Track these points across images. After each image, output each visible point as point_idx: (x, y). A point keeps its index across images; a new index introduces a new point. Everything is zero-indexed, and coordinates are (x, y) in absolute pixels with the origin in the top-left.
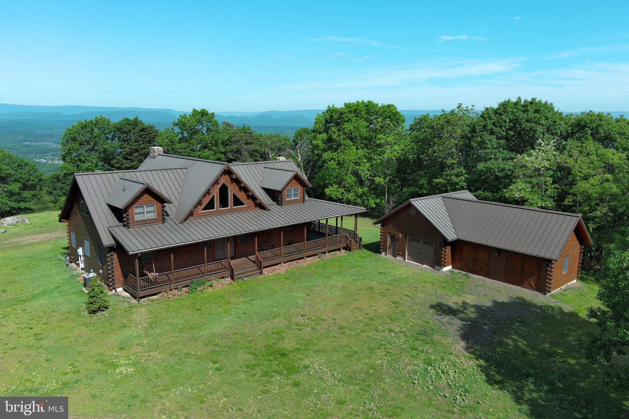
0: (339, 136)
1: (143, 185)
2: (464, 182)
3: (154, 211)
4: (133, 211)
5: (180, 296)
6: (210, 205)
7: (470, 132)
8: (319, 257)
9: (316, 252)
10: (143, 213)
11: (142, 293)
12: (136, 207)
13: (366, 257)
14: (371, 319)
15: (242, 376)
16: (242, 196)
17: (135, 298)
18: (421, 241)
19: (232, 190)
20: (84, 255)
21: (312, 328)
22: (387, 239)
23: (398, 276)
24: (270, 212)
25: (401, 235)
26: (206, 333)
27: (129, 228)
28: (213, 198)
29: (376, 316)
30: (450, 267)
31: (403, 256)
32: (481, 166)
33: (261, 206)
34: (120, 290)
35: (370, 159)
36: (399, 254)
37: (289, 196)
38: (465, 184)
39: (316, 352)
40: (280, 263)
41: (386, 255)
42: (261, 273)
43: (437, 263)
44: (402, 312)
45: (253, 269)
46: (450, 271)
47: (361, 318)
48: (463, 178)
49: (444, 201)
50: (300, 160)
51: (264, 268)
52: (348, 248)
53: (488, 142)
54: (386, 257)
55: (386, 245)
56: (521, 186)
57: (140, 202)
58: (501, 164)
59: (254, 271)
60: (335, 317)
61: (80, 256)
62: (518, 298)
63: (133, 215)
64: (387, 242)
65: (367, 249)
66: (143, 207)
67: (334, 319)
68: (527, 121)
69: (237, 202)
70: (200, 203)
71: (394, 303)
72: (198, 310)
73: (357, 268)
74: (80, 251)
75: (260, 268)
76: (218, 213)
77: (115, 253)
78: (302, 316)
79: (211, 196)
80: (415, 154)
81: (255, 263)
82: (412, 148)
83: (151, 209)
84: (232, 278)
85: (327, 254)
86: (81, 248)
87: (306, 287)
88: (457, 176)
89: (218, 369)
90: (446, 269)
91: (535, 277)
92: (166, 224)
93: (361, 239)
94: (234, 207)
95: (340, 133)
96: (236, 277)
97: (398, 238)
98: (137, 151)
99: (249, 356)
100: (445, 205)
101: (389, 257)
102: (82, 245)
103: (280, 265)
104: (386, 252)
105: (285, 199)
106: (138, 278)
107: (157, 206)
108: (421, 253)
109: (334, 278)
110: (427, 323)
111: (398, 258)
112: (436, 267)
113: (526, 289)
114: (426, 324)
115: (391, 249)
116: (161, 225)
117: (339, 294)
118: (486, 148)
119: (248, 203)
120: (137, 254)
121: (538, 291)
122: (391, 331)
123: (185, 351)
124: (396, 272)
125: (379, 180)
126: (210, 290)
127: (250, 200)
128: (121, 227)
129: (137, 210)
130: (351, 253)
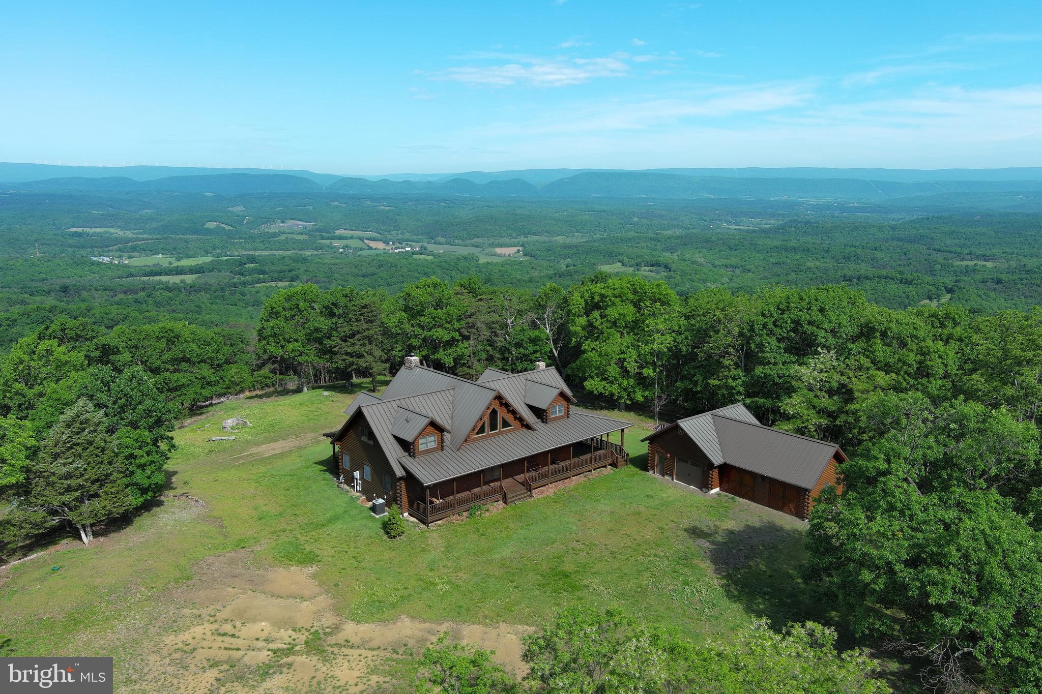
0: (602, 323)
1: (427, 419)
2: (741, 386)
3: (434, 441)
4: (419, 442)
5: (462, 521)
6: (482, 430)
7: (749, 331)
8: (585, 476)
9: (582, 470)
10: (426, 443)
11: (430, 519)
12: (421, 439)
13: (633, 476)
14: (639, 545)
15: (537, 592)
16: (509, 418)
17: (424, 523)
18: (689, 462)
19: (502, 413)
20: (362, 478)
21: (588, 553)
23: (665, 499)
24: (536, 432)
25: (669, 455)
26: (497, 556)
27: (415, 458)
28: (484, 423)
29: (643, 542)
30: (718, 489)
31: (671, 475)
32: (759, 370)
33: (528, 427)
34: (406, 514)
35: (637, 348)
36: (667, 474)
37: (553, 413)
39: (593, 574)
40: (546, 484)
41: (654, 473)
42: (531, 496)
43: (705, 485)
44: (667, 538)
45: (523, 491)
46: (717, 494)
47: (630, 544)
48: (739, 382)
49: (713, 419)
50: (548, 331)
51: (534, 490)
52: (614, 465)
53: (766, 345)
54: (654, 475)
55: (654, 463)
56: (796, 401)
57: (425, 433)
58: (781, 369)
59: (523, 494)
60: (607, 543)
61: (357, 479)
63: (419, 446)
64: (654, 459)
65: (634, 465)
66: (426, 438)
67: (606, 545)
68: (810, 323)
69: (505, 424)
70: (473, 430)
71: (660, 528)
72: (482, 535)
73: (625, 490)
74: (357, 474)
75: (530, 489)
76: (489, 436)
77: (403, 481)
78: (578, 541)
79: (483, 421)
80: (688, 346)
81: (524, 485)
82: (686, 338)
83: (432, 438)
84: (505, 502)
85: (593, 471)
86: (358, 472)
87: (576, 511)
88: (734, 379)
89: (516, 587)
90: (713, 492)
91: (795, 504)
92: (444, 451)
93: (627, 454)
94: (502, 430)
95: (603, 319)
96: (509, 501)
97: (667, 458)
99: (539, 577)
100: (715, 425)
101: (657, 475)
102: (359, 467)
103: (547, 486)
104: (654, 469)
105: (550, 417)
106: (429, 506)
107: (437, 436)
108: (688, 474)
109: (602, 501)
110: (689, 548)
111: (666, 477)
112: (703, 489)
113: (787, 515)
114: (687, 550)
115: (659, 468)
116: (441, 453)
117: (609, 519)
118: (764, 352)
119: (516, 424)
120: (430, 485)
121: (797, 516)
122: (656, 555)
123: (484, 572)
124: (664, 495)
125: (648, 372)
126: (487, 514)
127: (517, 422)
128: (408, 457)
129: (421, 441)
130: (618, 470)
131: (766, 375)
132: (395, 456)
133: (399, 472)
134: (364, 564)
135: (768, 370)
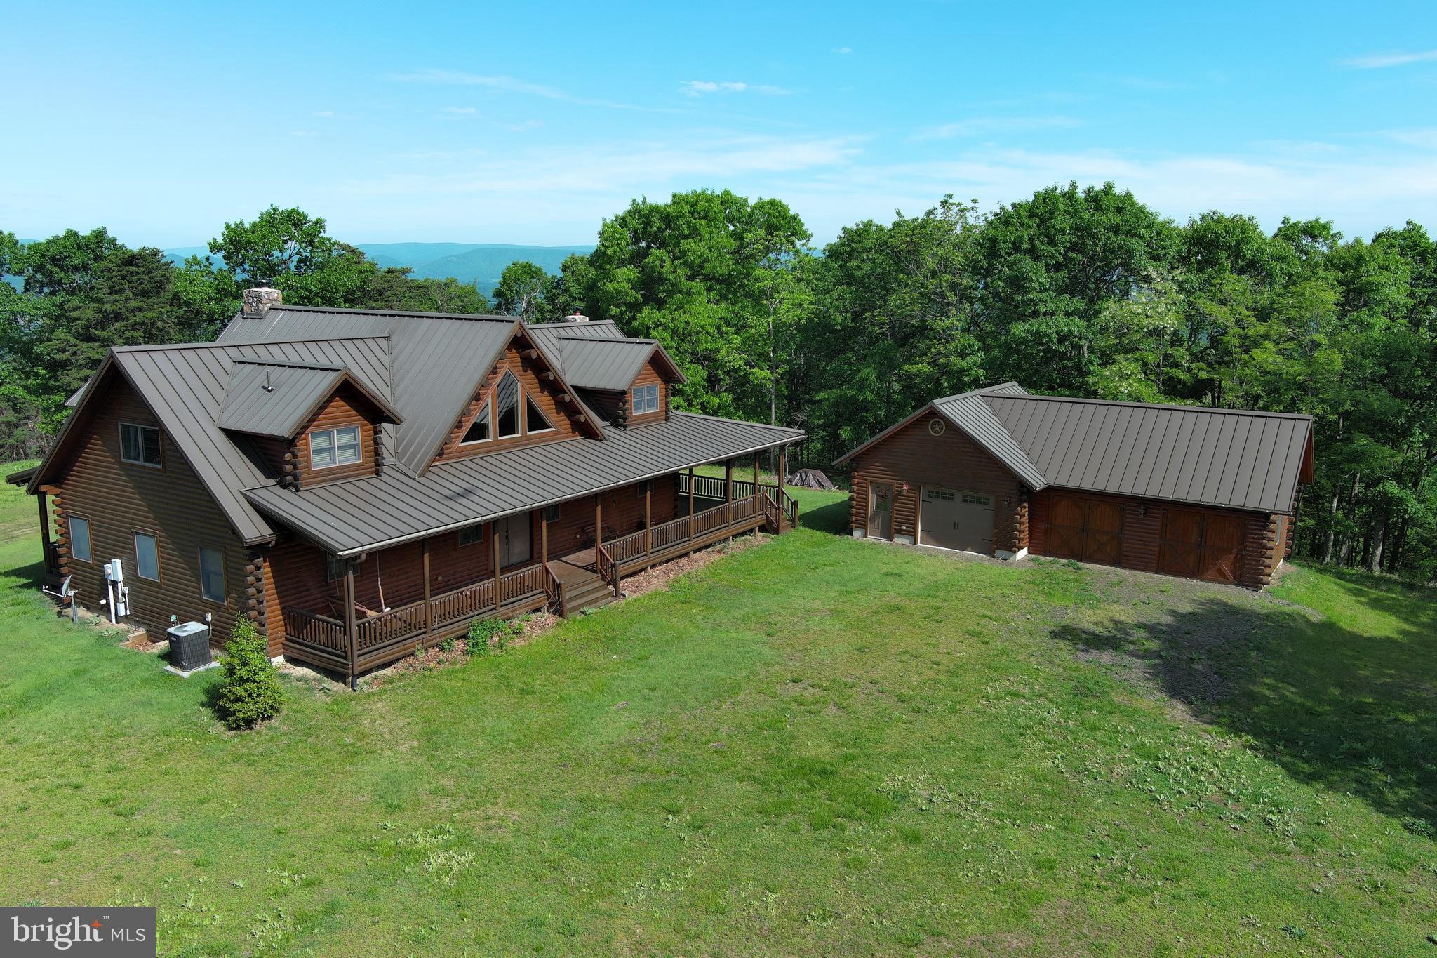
0: (675, 269)
1: (332, 375)
2: (980, 367)
3: (354, 446)
4: (307, 444)
5: (454, 663)
8: (720, 551)
9: (711, 538)
10: (330, 450)
11: (360, 663)
12: (314, 435)
13: (821, 545)
14: (954, 674)
15: (768, 833)
16: (545, 403)
17: (338, 676)
18: (958, 496)
19: (525, 389)
21: (842, 707)
22: (867, 499)
23: (931, 578)
24: (608, 442)
25: (905, 487)
26: (592, 744)
27: (298, 490)
28: (485, 409)
29: (959, 667)
30: (1027, 552)
31: (911, 534)
32: (1019, 330)
33: (587, 433)
34: (278, 660)
36: (900, 532)
37: (639, 405)
38: (981, 372)
39: (896, 758)
40: (644, 569)
41: (866, 536)
42: (617, 594)
43: (1002, 544)
44: (1005, 653)
45: (596, 585)
48: (975, 359)
49: (989, 405)
51: (622, 578)
52: (769, 528)
53: (1030, 276)
54: (867, 540)
55: (866, 514)
57: (325, 419)
59: (599, 590)
60: (873, 678)
61: (114, 584)
62: (1211, 601)
63: (308, 456)
64: (867, 506)
65: (805, 525)
66: (329, 434)
67: (874, 682)
69: (536, 421)
71: (973, 634)
72: (523, 691)
73: (826, 569)
74: (115, 570)
75: (611, 580)
76: (496, 449)
77: (265, 561)
78: (796, 682)
79: (481, 404)
80: (847, 311)
81: (595, 573)
82: (840, 298)
83: (348, 438)
84: (558, 610)
86: (118, 562)
87: (748, 617)
88: (962, 355)
89: (694, 827)
90: (1015, 558)
91: (1232, 556)
92: (384, 477)
93: (795, 504)
94: (529, 433)
95: (676, 262)
96: (569, 606)
97: (899, 494)
98: (118, 317)
99: (746, 786)
100: (996, 414)
101: (873, 538)
102: (125, 550)
103: (643, 573)
104: (865, 528)
105: (631, 413)
106: (355, 623)
107: (363, 430)
108: (956, 525)
109: (793, 592)
110: (1076, 670)
111: (898, 540)
112: (998, 552)
113: (1210, 584)
114: (1075, 674)
115: (878, 522)
116: (375, 481)
117: (839, 625)
119: (557, 421)
120: (356, 557)
121: (1240, 584)
122: (1015, 695)
123: (572, 794)
124: (921, 571)
125: (762, 374)
126: (519, 642)
127: (562, 416)
128: (278, 490)
129: (316, 443)
130: (780, 537)
131: (1037, 336)
132: (236, 486)
133: (252, 529)
134: (142, 820)
135: (1038, 324)
